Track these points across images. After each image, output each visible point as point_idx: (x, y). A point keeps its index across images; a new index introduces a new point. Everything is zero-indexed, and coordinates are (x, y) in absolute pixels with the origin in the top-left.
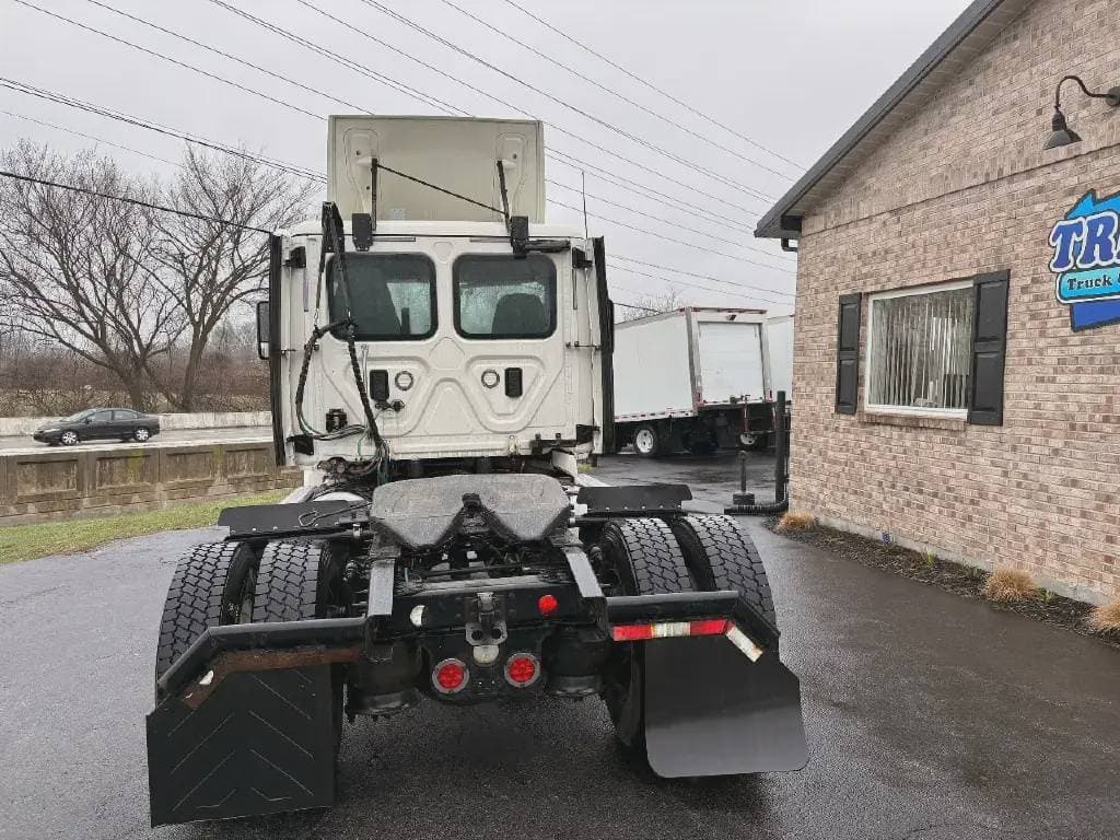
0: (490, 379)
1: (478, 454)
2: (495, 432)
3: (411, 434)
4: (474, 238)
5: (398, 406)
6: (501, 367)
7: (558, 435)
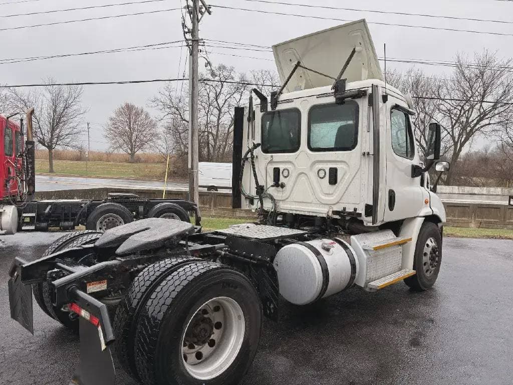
0: (322, 174)
1: (314, 214)
2: (322, 204)
3: (287, 200)
4: (319, 96)
5: (283, 186)
6: (327, 167)
7: (355, 210)
